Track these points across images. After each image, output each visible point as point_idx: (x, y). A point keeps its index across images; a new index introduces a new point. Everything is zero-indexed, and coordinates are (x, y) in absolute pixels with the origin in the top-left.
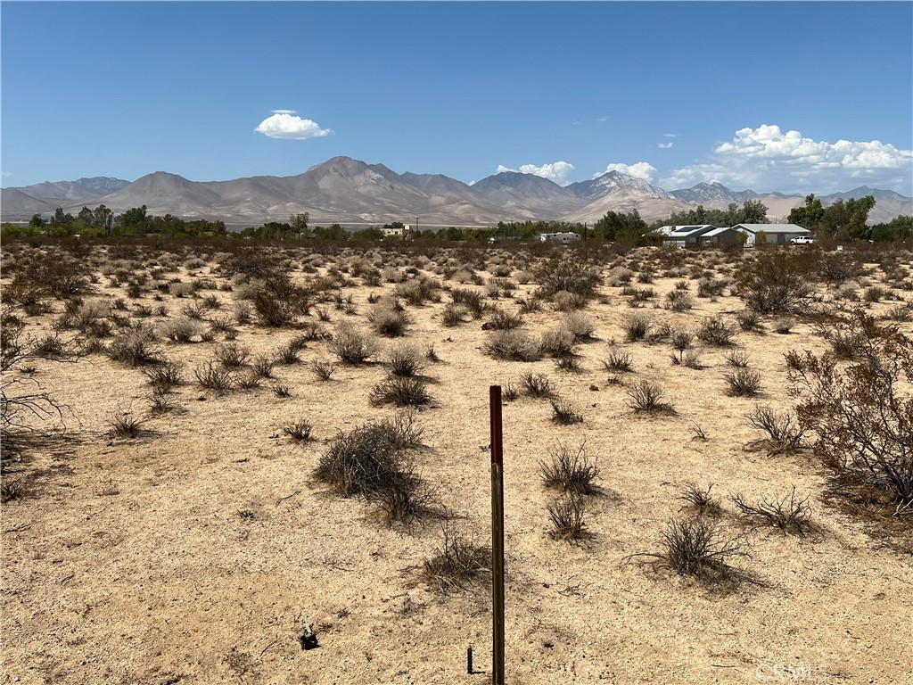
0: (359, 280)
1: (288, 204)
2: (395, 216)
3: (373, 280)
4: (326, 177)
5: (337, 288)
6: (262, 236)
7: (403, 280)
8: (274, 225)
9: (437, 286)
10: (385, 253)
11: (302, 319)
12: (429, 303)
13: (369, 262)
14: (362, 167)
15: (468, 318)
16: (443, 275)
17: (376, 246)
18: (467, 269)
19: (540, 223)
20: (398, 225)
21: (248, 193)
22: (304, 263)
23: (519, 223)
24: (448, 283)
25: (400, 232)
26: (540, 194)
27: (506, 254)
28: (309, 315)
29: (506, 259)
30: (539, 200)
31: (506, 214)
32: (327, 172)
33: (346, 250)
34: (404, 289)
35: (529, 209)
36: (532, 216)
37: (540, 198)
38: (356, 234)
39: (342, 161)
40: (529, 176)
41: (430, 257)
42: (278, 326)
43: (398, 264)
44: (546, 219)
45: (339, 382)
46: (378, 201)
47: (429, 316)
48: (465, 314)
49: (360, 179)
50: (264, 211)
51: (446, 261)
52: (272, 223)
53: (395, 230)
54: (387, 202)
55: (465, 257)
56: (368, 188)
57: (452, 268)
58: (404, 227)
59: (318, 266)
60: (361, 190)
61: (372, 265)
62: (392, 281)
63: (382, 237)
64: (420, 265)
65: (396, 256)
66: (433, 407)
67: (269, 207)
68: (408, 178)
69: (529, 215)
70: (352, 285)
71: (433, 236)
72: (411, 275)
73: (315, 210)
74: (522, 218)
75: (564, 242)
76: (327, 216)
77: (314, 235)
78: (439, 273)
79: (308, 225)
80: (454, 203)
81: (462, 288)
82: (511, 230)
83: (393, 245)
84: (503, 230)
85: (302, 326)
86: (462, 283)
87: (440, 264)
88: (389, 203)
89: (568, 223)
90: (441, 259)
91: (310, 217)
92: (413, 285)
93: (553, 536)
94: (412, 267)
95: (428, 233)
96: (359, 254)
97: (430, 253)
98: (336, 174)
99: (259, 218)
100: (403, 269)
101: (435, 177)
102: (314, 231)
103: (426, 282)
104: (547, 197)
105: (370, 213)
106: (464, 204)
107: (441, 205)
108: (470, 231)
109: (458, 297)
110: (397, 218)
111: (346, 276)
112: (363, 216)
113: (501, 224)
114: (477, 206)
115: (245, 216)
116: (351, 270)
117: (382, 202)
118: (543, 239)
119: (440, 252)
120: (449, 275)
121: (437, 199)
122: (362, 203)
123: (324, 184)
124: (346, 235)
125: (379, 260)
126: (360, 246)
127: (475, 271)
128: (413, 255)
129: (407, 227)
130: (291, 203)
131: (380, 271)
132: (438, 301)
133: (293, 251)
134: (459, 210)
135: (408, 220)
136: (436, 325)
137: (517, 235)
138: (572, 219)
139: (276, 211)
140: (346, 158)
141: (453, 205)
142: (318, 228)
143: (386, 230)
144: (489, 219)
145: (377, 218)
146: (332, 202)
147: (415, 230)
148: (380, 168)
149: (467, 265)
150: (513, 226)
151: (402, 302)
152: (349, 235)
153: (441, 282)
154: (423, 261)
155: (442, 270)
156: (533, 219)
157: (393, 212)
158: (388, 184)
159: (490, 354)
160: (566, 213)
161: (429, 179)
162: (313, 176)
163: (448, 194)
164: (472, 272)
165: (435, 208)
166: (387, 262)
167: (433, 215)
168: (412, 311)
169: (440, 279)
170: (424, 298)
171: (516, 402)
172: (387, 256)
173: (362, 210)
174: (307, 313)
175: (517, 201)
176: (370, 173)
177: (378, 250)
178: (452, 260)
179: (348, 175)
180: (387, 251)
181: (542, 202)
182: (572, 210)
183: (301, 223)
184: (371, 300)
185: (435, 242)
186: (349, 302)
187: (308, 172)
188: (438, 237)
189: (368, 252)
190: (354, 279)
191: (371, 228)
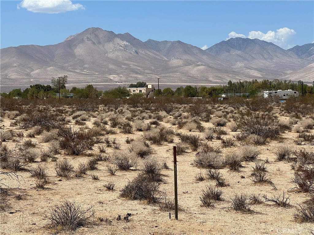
0: (116, 129)
1: (49, 69)
2: (139, 76)
3: (127, 129)
4: (81, 45)
5: (103, 135)
6: (28, 95)
7: (149, 129)
8: (38, 87)
9: (172, 133)
10: (132, 109)
11: (89, 152)
12: (166, 143)
13: (122, 116)
14: (111, 36)
15: (189, 151)
16: (177, 126)
17: (124, 103)
18: (195, 121)
19: (265, 81)
20: (142, 85)
21: (14, 59)
22: (74, 118)
23: (246, 82)
24: (179, 131)
25: (144, 90)
26: (266, 56)
27: (230, 109)
28: (92, 150)
29: (228, 113)
30: (264, 62)
31: (235, 73)
32: (82, 41)
33: (101, 107)
34: (149, 135)
35: (256, 69)
36: (259, 75)
37: (265, 59)
38: (107, 93)
39: (95, 31)
40: (255, 42)
41: (168, 112)
42: (77, 155)
43: (143, 118)
44: (271, 78)
45: (119, 176)
46: (125, 64)
47: (165, 150)
48: (188, 148)
49: (109, 46)
50: (28, 75)
51: (180, 115)
52: (36, 85)
53: (139, 89)
54: (132, 65)
55: (195, 112)
56: (116, 53)
57: (184, 120)
58: (147, 86)
59: (85, 120)
60: (111, 55)
61: (124, 119)
62: (140, 130)
63: (129, 95)
64: (160, 118)
65: (142, 112)
66: (165, 183)
67: (33, 70)
68: (151, 45)
69: (256, 74)
70: (113, 133)
71: (172, 94)
72: (154, 126)
73: (72, 73)
74: (250, 77)
75: (284, 98)
76: (81, 78)
77: (72, 95)
78: (174, 124)
79: (66, 85)
80: (190, 64)
81: (189, 134)
82: (240, 88)
83: (138, 102)
84: (232, 88)
85: (90, 155)
86: (190, 131)
87: (176, 118)
88: (135, 65)
89: (290, 81)
90: (177, 114)
91: (68, 79)
92: (155, 132)
93: (201, 206)
94: (154, 120)
95: (168, 91)
96: (112, 110)
97: (168, 108)
98: (90, 42)
99: (24, 81)
100: (148, 122)
101: (173, 43)
102: (72, 91)
103: (164, 130)
104: (272, 59)
105: (118, 74)
106: (199, 65)
107: (179, 66)
108: (204, 88)
109: (185, 139)
110: (141, 78)
111: (108, 127)
112: (111, 77)
113: (230, 83)
114: (210, 67)
115: (12, 79)
116: (109, 123)
117: (128, 65)
118: (266, 96)
119: (177, 108)
120: (181, 126)
121: (175, 62)
122: (111, 66)
123: (79, 51)
124: (98, 94)
125: (129, 115)
126: (112, 104)
127: (201, 122)
128: (155, 110)
129: (150, 86)
130: (51, 67)
131: (131, 123)
132: (172, 142)
133: (61, 108)
134: (194, 71)
135: (150, 80)
136: (169, 154)
137: (245, 92)
138: (294, 77)
139: (38, 74)
140: (97, 29)
141: (190, 67)
142: (74, 89)
143: (132, 89)
144: (221, 78)
145: (124, 79)
146: (86, 66)
147: (157, 88)
148: (127, 37)
149: (195, 118)
150: (241, 85)
151: (148, 142)
152: (100, 93)
153: (175, 131)
154: (163, 115)
155: (177, 122)
156: (259, 78)
157: (137, 73)
158: (134, 49)
159: (196, 166)
160: (288, 72)
161: (169, 44)
162: (70, 44)
163: (186, 57)
164: (199, 124)
165: (174, 70)
166: (135, 116)
167: (171, 75)
168: (154, 147)
169: (175, 129)
170: (162, 140)
171: (203, 182)
172: (134, 111)
173: (111, 72)
174: (91, 149)
175: (246, 62)
176: (118, 40)
177: (126, 106)
178: (186, 114)
179: (100, 43)
180: (134, 107)
181: (267, 63)
182: (295, 69)
183: (61, 84)
184: (128, 142)
185: (173, 99)
186: (114, 143)
187: (66, 41)
188: (176, 94)
189: (119, 109)
190: (114, 129)
191: (120, 88)
